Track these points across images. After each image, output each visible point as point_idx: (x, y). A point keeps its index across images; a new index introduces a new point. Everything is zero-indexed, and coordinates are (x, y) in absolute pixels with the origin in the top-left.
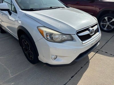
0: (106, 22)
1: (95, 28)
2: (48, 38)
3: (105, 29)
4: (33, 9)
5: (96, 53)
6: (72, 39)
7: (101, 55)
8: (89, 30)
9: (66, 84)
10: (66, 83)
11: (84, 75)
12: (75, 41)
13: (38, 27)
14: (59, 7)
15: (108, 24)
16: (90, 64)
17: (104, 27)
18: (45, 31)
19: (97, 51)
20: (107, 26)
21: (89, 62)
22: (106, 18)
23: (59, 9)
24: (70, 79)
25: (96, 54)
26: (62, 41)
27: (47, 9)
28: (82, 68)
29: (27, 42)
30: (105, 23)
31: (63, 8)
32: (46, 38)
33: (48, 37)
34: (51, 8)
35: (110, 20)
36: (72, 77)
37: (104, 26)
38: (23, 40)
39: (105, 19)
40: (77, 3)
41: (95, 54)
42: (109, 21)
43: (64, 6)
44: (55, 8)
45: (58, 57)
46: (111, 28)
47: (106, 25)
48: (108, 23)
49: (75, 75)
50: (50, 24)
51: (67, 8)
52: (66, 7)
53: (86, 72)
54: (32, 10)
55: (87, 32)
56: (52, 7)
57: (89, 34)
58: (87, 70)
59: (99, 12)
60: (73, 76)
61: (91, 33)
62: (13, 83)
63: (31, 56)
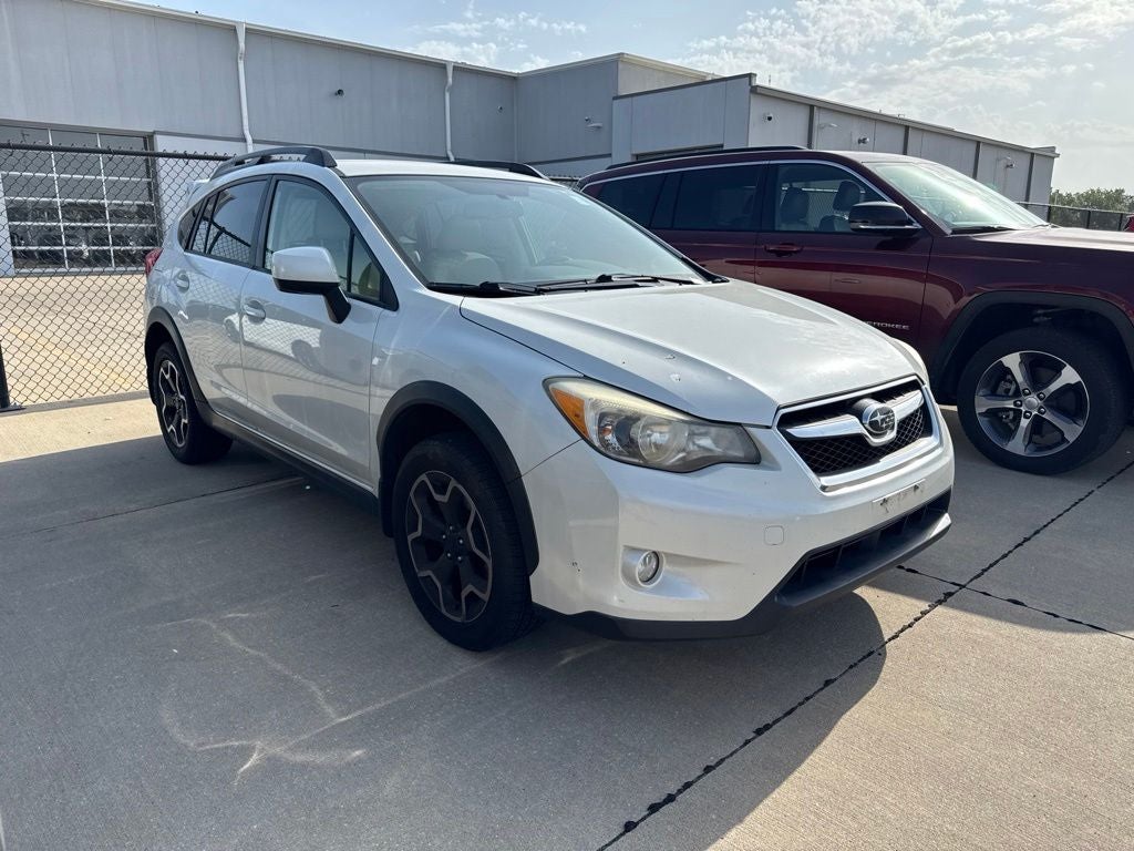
0: (1017, 393)
1: (904, 406)
2: (606, 444)
3: (1017, 445)
4: (495, 285)
5: (940, 602)
6: (755, 458)
7: (975, 619)
8: (859, 414)
9: (719, 763)
10: (722, 760)
11: (843, 722)
12: (774, 466)
13: (546, 383)
14: (655, 280)
15: (1030, 406)
16: (888, 663)
17: (1009, 434)
18: (595, 404)
19: (950, 594)
20: (1024, 423)
21: (882, 654)
22: (1012, 361)
23: (656, 287)
24: (747, 742)
25: (939, 609)
26: (692, 466)
27: (586, 289)
28: (828, 683)
29: (453, 483)
30: (1006, 396)
31: (681, 282)
32: (597, 444)
33: (610, 437)
34: (604, 282)
35: (1044, 373)
36: (759, 732)
37: (1004, 423)
38: (423, 477)
39: (1008, 371)
40: (779, 253)
41: (932, 607)
42: (1037, 383)
43: (685, 271)
44: (630, 281)
45: (665, 567)
46: (1064, 440)
47: (1018, 414)
48: (1033, 399)
49: (778, 720)
50: (623, 366)
51: (710, 284)
52: (699, 281)
53: (856, 706)
54: (489, 291)
55: (846, 425)
56: (608, 278)
57: (858, 439)
58: (866, 697)
59: (957, 314)
60: (767, 727)
61: (877, 429)
62: (357, 753)
63: (468, 589)
